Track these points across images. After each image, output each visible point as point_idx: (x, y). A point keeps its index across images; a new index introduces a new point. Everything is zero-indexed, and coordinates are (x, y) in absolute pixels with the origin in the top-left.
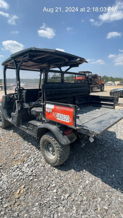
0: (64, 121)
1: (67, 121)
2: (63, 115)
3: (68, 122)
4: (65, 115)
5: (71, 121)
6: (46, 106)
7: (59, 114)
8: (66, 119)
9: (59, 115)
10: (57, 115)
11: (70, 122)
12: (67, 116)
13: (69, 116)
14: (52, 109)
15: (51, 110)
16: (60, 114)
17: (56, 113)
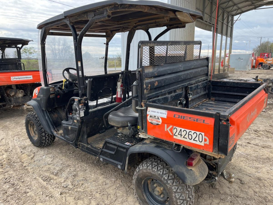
0: (192, 141)
1: (198, 143)
2: (188, 131)
3: (202, 144)
4: (193, 132)
5: (207, 142)
6: (148, 113)
7: (179, 129)
8: (197, 139)
9: (178, 131)
10: (175, 131)
11: (205, 144)
12: (198, 133)
13: (203, 134)
14: (162, 118)
15: (161, 120)
16: (183, 129)
17: (171, 126)
